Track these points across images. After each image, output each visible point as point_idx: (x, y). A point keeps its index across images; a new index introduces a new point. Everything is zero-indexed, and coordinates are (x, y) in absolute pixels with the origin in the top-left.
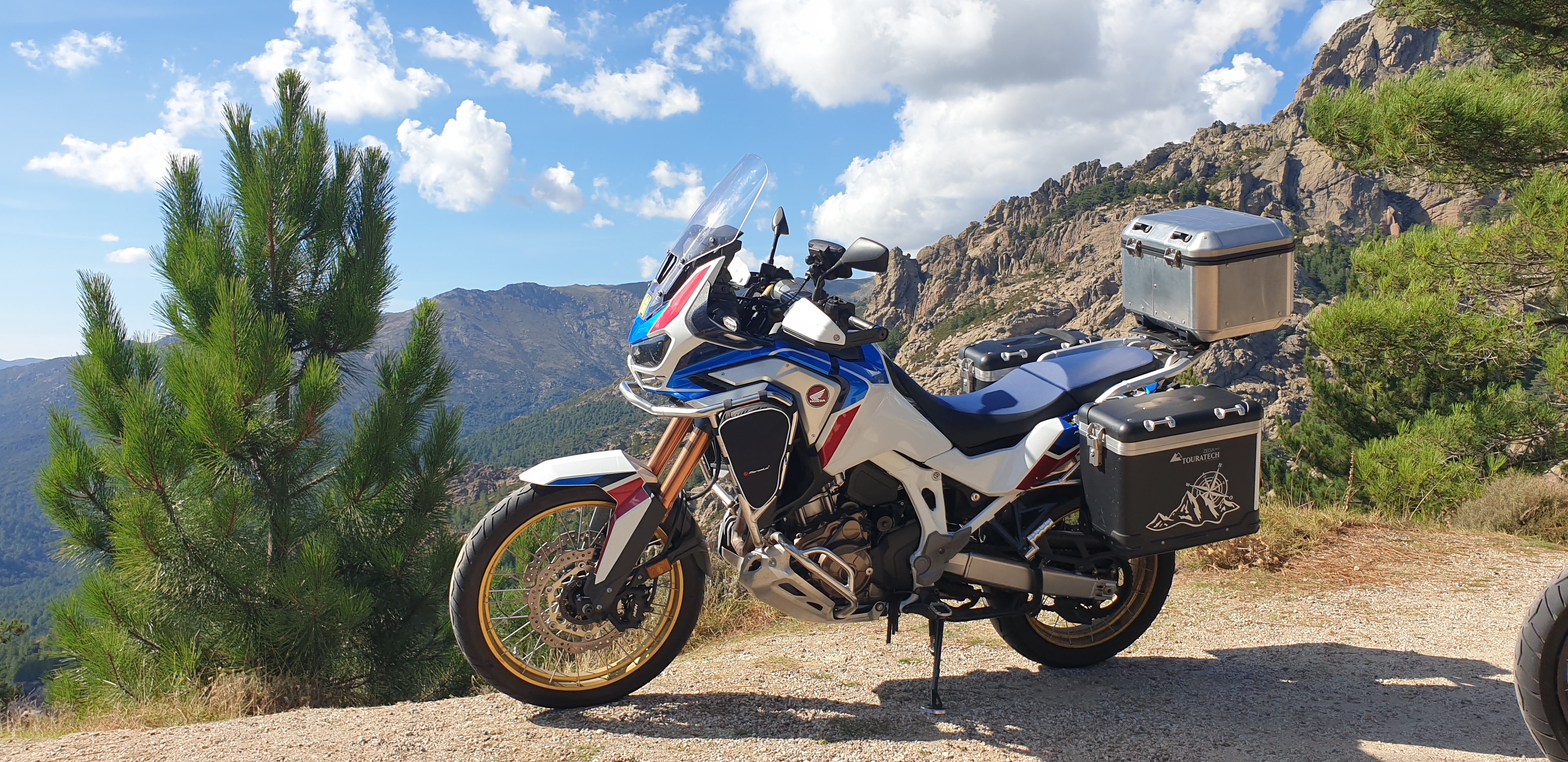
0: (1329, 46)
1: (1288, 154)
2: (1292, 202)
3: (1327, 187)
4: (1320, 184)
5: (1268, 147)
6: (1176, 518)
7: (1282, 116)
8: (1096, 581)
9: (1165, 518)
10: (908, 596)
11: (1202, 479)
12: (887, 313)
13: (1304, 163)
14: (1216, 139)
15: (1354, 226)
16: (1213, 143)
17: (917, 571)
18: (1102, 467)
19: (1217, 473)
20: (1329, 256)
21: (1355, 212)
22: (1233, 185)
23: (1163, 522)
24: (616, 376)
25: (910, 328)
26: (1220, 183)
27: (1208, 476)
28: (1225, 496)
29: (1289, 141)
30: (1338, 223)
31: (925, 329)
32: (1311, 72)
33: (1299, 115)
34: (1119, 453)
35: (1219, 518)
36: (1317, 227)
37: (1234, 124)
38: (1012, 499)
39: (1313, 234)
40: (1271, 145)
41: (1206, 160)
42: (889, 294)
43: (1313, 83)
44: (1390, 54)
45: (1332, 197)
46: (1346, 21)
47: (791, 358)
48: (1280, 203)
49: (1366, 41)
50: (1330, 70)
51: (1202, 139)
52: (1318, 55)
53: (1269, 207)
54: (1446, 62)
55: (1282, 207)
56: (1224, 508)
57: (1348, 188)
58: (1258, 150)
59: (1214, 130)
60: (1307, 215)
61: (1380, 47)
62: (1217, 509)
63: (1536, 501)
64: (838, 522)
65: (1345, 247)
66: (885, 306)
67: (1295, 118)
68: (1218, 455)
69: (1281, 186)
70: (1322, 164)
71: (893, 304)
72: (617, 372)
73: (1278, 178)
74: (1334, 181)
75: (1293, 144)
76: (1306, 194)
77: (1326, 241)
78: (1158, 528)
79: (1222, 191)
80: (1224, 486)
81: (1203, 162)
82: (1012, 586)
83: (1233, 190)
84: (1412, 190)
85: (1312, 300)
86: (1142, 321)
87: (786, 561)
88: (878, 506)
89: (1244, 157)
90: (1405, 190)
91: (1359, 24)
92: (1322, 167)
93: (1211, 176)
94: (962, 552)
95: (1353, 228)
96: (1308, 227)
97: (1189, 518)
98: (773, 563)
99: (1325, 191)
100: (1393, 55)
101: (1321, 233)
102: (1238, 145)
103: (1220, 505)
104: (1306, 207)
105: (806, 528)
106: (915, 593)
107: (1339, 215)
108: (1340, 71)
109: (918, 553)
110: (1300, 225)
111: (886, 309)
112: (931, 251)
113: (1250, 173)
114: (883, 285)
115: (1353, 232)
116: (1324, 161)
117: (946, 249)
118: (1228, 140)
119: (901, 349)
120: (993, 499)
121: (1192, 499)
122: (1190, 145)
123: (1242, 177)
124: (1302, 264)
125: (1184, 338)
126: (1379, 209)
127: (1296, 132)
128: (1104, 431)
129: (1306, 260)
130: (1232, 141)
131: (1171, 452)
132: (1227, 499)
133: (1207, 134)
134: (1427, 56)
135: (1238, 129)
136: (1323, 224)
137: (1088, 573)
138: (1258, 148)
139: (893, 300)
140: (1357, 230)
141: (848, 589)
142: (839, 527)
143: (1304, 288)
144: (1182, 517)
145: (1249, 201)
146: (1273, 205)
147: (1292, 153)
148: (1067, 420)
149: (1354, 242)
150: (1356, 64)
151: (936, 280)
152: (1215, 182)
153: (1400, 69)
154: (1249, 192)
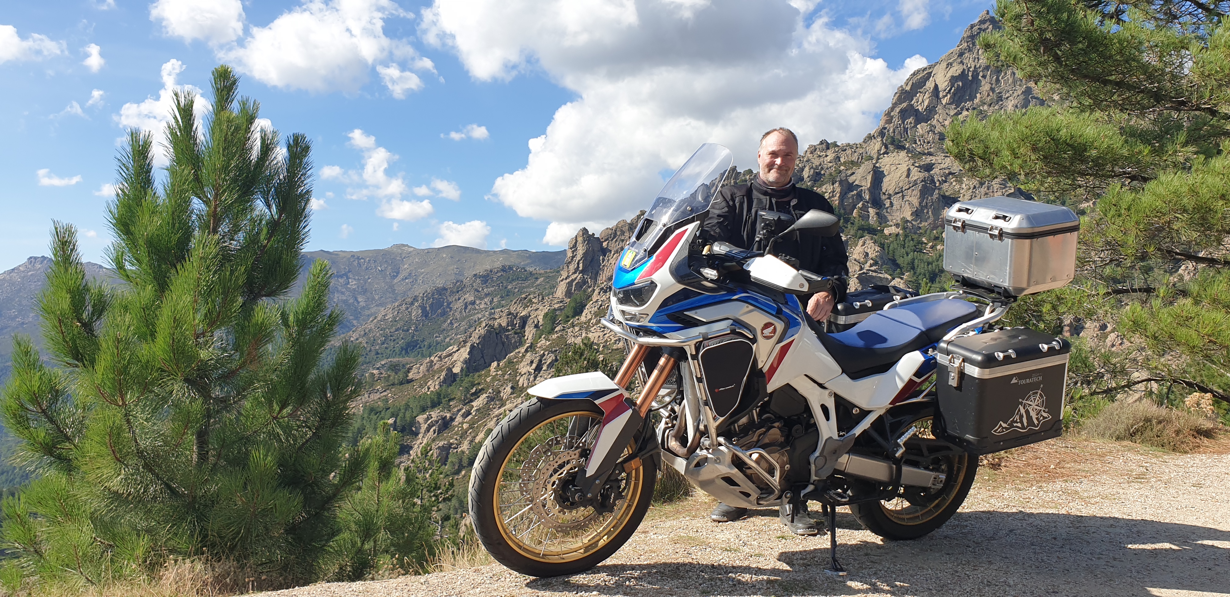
0: (904, 87)
1: (874, 166)
2: (877, 202)
3: (902, 192)
4: (897, 189)
5: (860, 160)
6: (1011, 425)
7: (870, 137)
8: (933, 474)
9: (1004, 425)
10: (805, 487)
11: (1030, 396)
12: (576, 278)
13: (886, 173)
14: (822, 154)
15: (921, 221)
16: (820, 156)
17: (816, 467)
18: (959, 388)
19: (1039, 391)
20: (903, 243)
21: (922, 210)
22: (834, 188)
23: (1003, 428)
24: (354, 326)
25: (594, 290)
26: (825, 186)
27: (1034, 394)
28: (1043, 409)
29: (875, 156)
30: (909, 218)
31: (605, 292)
32: (890, 105)
33: (883, 137)
34: (976, 376)
35: (1038, 425)
36: (894, 221)
37: (835, 142)
38: (882, 412)
39: (891, 226)
40: (862, 159)
41: (815, 169)
42: (578, 264)
43: (892, 114)
44: (946, 96)
45: (906, 198)
46: (916, 69)
47: (750, 301)
48: (868, 202)
49: (930, 85)
50: (904, 105)
51: (812, 153)
52: (896, 93)
53: (860, 205)
54: (985, 104)
55: (869, 205)
56: (1042, 418)
57: (917, 193)
58: (852, 162)
59: (820, 146)
60: (887, 212)
61: (940, 89)
62: (1037, 419)
63: (1141, 419)
64: (763, 429)
65: (915, 237)
66: (575, 273)
67: (879, 139)
68: (1041, 378)
69: (869, 189)
70: (899, 175)
71: (581, 272)
72: (355, 322)
73: (867, 184)
74: (907, 187)
75: (878, 159)
76: (887, 196)
77: (901, 232)
78: (999, 432)
79: (826, 192)
80: (1043, 401)
81: (812, 171)
82: (878, 478)
83: (833, 192)
84: (962, 195)
85: (890, 275)
86: (960, 280)
87: (728, 459)
88: (789, 417)
89: (842, 168)
90: (957, 196)
91: (925, 72)
92: (898, 176)
93: (818, 181)
94: (846, 453)
95: (920, 223)
96: (888, 221)
97: (1019, 425)
98: (717, 461)
99: (901, 194)
100: (949, 96)
101: (897, 225)
102: (838, 158)
103: (1039, 415)
104: (887, 206)
105: (739, 434)
106: (812, 484)
107: (910, 213)
108: (912, 105)
109: (817, 453)
110: (882, 219)
111: (575, 275)
112: (610, 232)
113: (847, 179)
114: (573, 257)
115: (920, 226)
116: (900, 172)
117: (622, 231)
118: (831, 155)
119: (587, 307)
120: (869, 412)
121: (1023, 411)
122: (803, 157)
123: (841, 182)
124: (883, 248)
125: (999, 293)
126: (938, 209)
127: (880, 150)
128: (964, 361)
129: (886, 246)
130: (834, 155)
131: (1011, 376)
132: (1044, 411)
133: (816, 149)
134: (972, 98)
135: (839, 146)
136: (899, 219)
137: (926, 468)
138: (852, 161)
139: (580, 269)
140: (923, 224)
141: (775, 480)
142: (764, 433)
143: (884, 266)
144: (1015, 425)
145: (845, 200)
146: (863, 204)
147: (877, 165)
148: (924, 353)
149: (921, 233)
150: (923, 101)
151: (614, 254)
152: (821, 186)
153: (953, 106)
154: (845, 194)
